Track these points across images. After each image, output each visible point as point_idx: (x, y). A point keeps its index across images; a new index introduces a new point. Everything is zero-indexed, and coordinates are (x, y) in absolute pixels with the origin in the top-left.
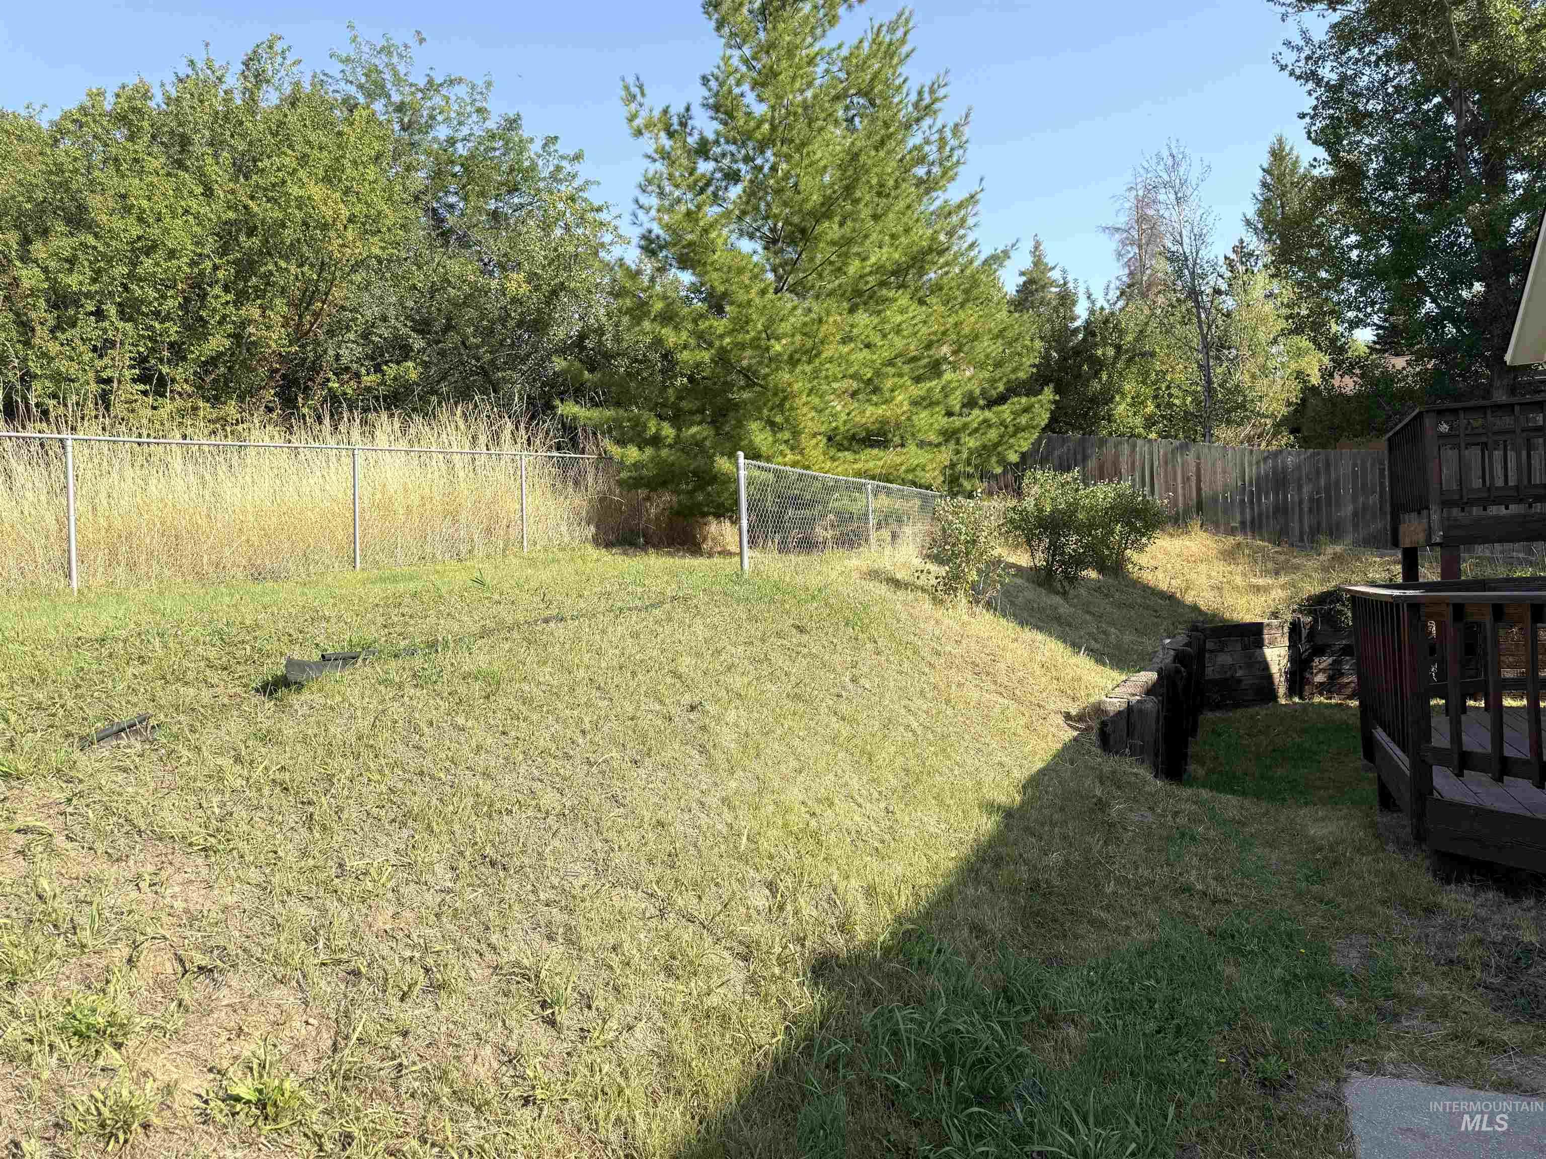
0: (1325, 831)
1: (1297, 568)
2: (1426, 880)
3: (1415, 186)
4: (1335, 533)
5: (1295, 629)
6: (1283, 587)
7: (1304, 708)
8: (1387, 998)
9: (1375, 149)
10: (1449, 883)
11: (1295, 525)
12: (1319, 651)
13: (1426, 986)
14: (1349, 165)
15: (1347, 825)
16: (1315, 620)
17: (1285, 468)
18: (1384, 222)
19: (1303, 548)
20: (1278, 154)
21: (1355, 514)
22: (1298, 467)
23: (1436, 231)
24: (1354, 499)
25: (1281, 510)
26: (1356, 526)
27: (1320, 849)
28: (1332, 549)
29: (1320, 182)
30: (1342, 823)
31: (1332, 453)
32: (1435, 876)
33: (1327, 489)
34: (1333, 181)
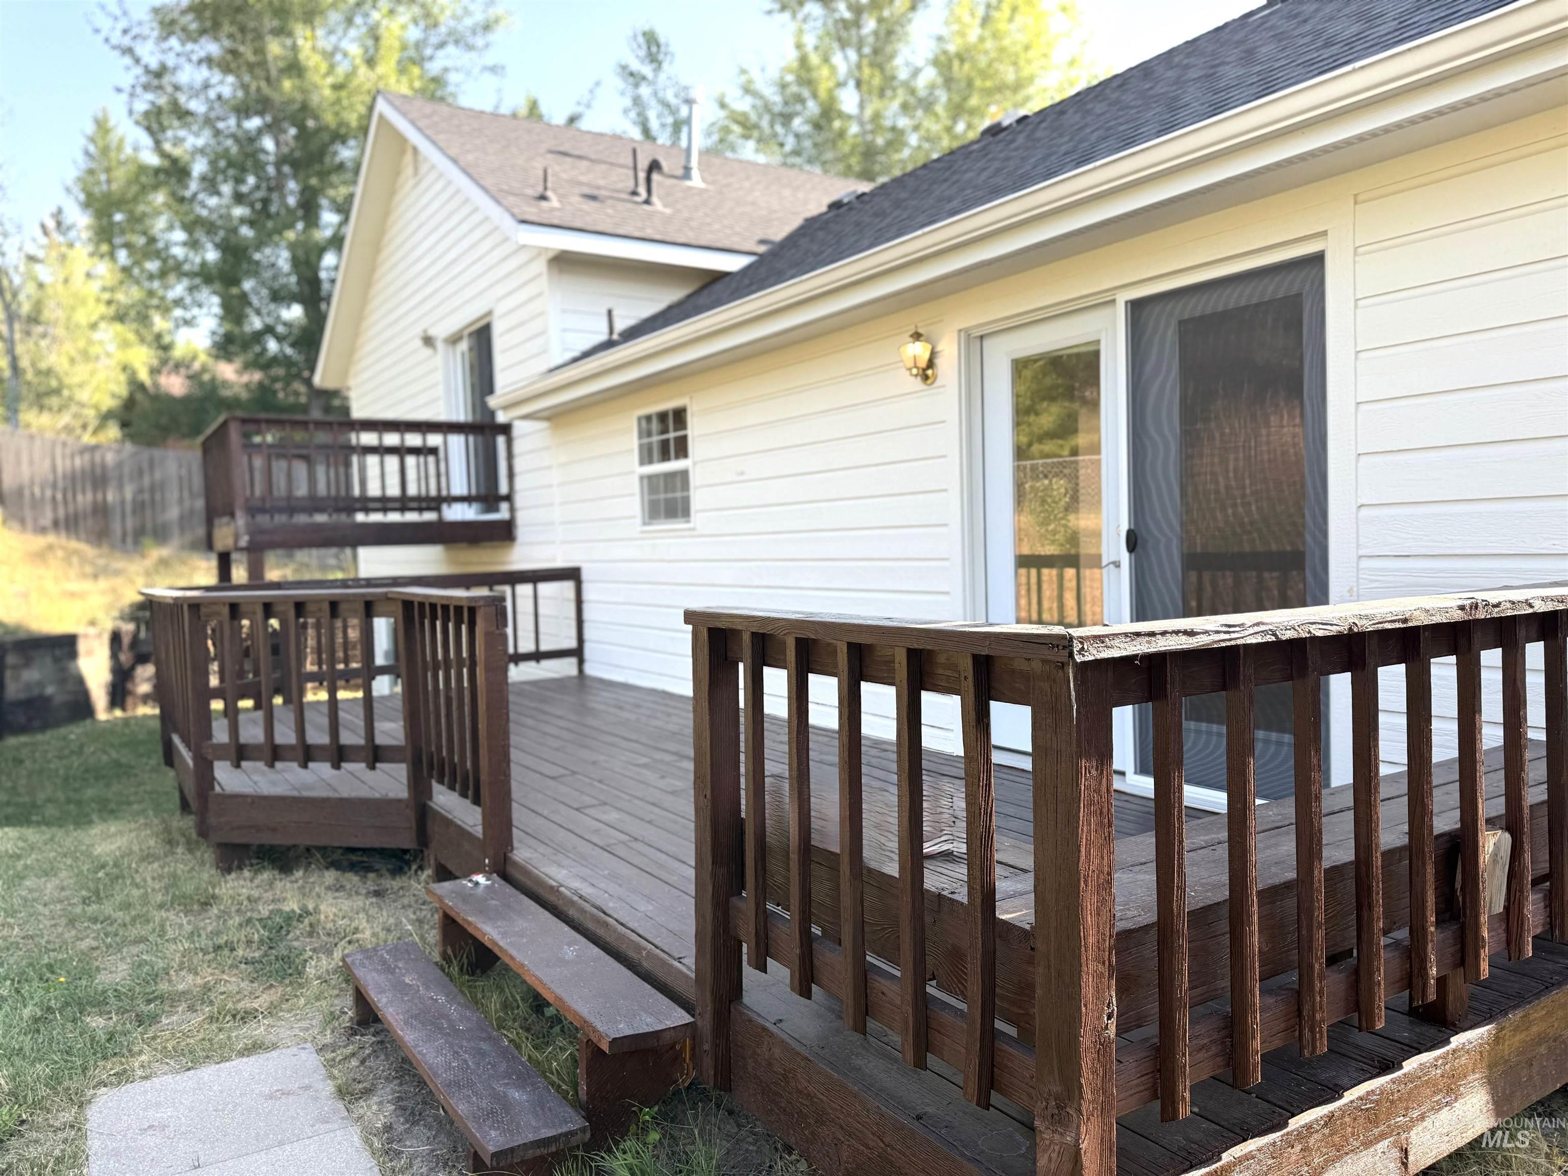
0: (113, 847)
1: (117, 573)
2: (208, 873)
3: (239, 198)
4: (161, 535)
5: (116, 638)
6: (103, 593)
7: (126, 722)
8: (149, 1002)
9: (202, 151)
10: (229, 873)
11: (117, 527)
12: (142, 659)
13: (190, 978)
14: (174, 161)
15: (137, 836)
16: (138, 628)
17: (104, 466)
18: (210, 227)
19: (125, 551)
20: (102, 126)
21: (182, 518)
22: (119, 465)
23: (259, 247)
24: (181, 500)
25: (101, 511)
26: (182, 529)
27: (103, 867)
28: (156, 553)
29: (142, 169)
30: (133, 834)
31: (157, 453)
32: (218, 867)
33: (152, 489)
34: (157, 171)
